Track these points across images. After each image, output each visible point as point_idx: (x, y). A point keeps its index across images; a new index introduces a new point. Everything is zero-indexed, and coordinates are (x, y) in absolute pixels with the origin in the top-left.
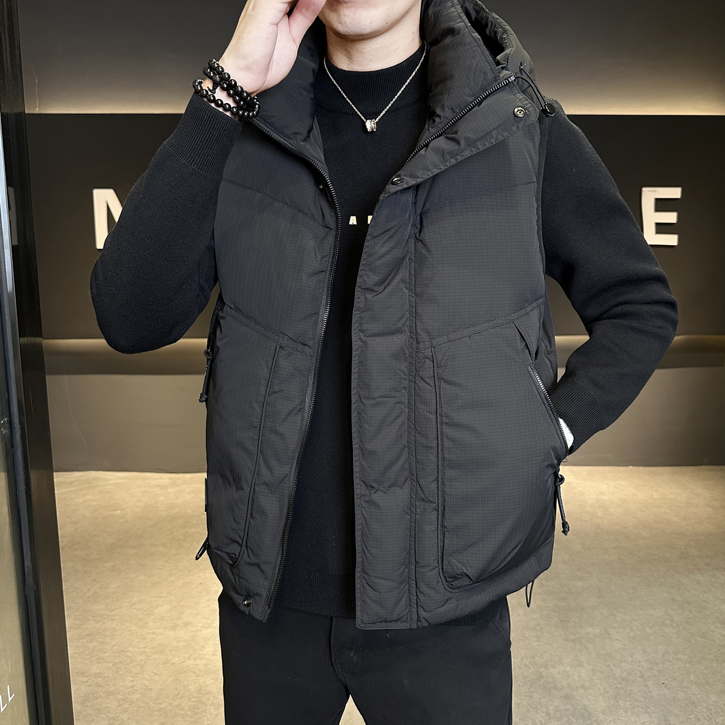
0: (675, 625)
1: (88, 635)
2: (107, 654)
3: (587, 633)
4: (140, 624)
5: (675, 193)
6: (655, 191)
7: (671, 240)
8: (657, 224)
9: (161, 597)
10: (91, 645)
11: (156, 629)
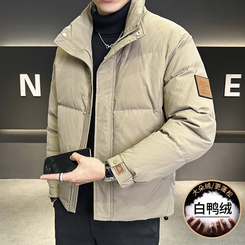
5: (239, 76)
6: (231, 76)
7: (237, 94)
8: (231, 88)
11: (38, 239)
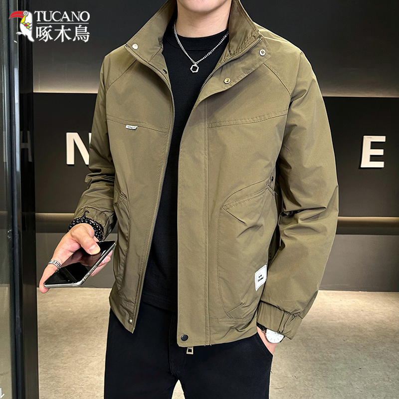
0: (390, 380)
1: (50, 377)
2: (61, 389)
3: (339, 384)
4: (80, 372)
9: (93, 357)
10: (52, 383)
